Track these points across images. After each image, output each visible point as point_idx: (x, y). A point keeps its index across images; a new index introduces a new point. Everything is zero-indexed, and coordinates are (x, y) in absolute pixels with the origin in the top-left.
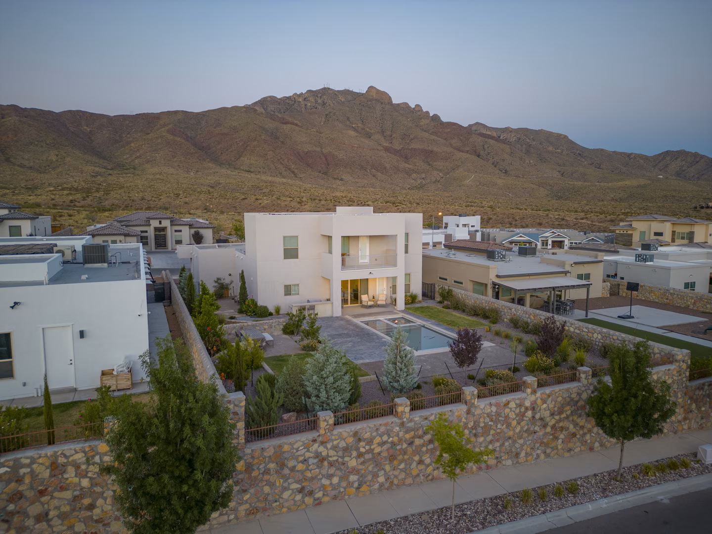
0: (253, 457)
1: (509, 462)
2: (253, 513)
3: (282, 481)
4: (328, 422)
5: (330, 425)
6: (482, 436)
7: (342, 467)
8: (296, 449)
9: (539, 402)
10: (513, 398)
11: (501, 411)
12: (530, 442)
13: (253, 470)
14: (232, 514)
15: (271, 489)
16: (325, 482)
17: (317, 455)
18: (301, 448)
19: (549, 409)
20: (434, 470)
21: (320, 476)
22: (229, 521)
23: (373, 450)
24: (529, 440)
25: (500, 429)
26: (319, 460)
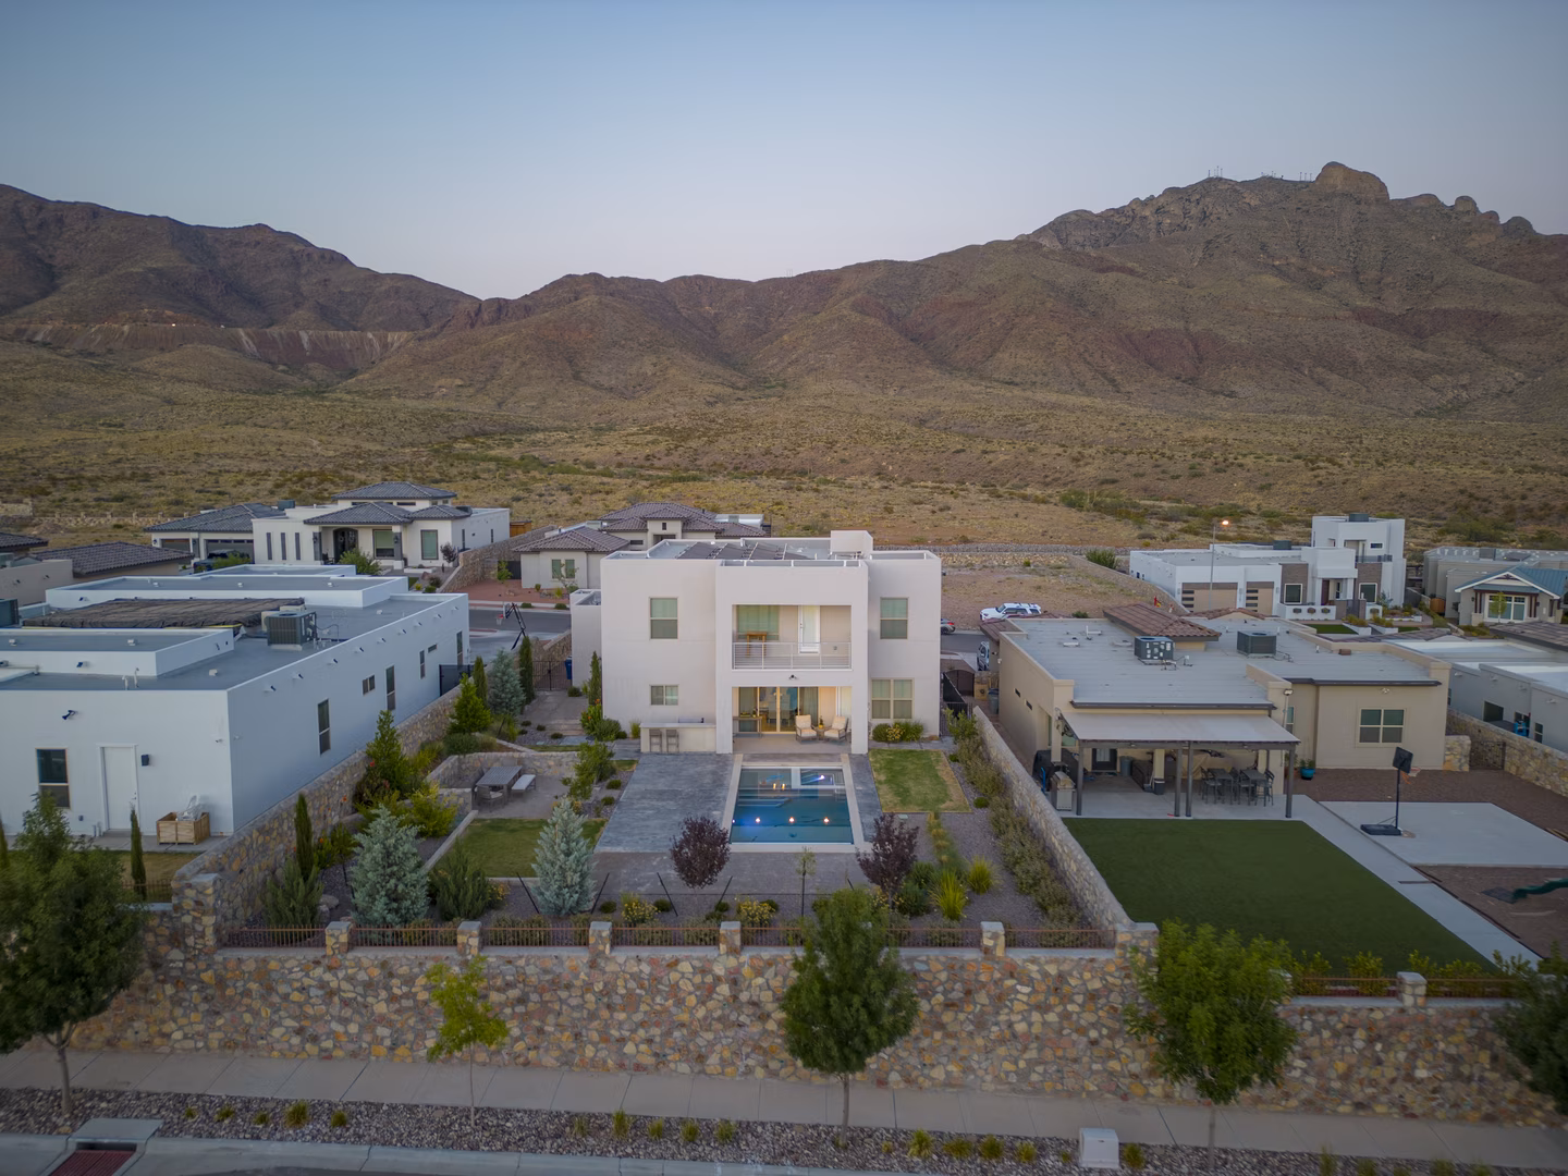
0: (225, 968)
1: (684, 1068)
2: (229, 1047)
3: (269, 1011)
4: (337, 938)
5: (343, 944)
6: (624, 1010)
7: (364, 1011)
8: (288, 969)
9: (746, 970)
10: (688, 959)
11: (663, 974)
12: (730, 1040)
13: (228, 986)
14: (200, 1041)
15: (254, 1018)
16: (338, 1028)
17: (323, 985)
18: (295, 969)
19: (769, 988)
20: (529, 1049)
21: (328, 1017)
22: (197, 1049)
23: (415, 994)
24: (727, 1037)
25: (661, 1005)
26: (327, 993)
